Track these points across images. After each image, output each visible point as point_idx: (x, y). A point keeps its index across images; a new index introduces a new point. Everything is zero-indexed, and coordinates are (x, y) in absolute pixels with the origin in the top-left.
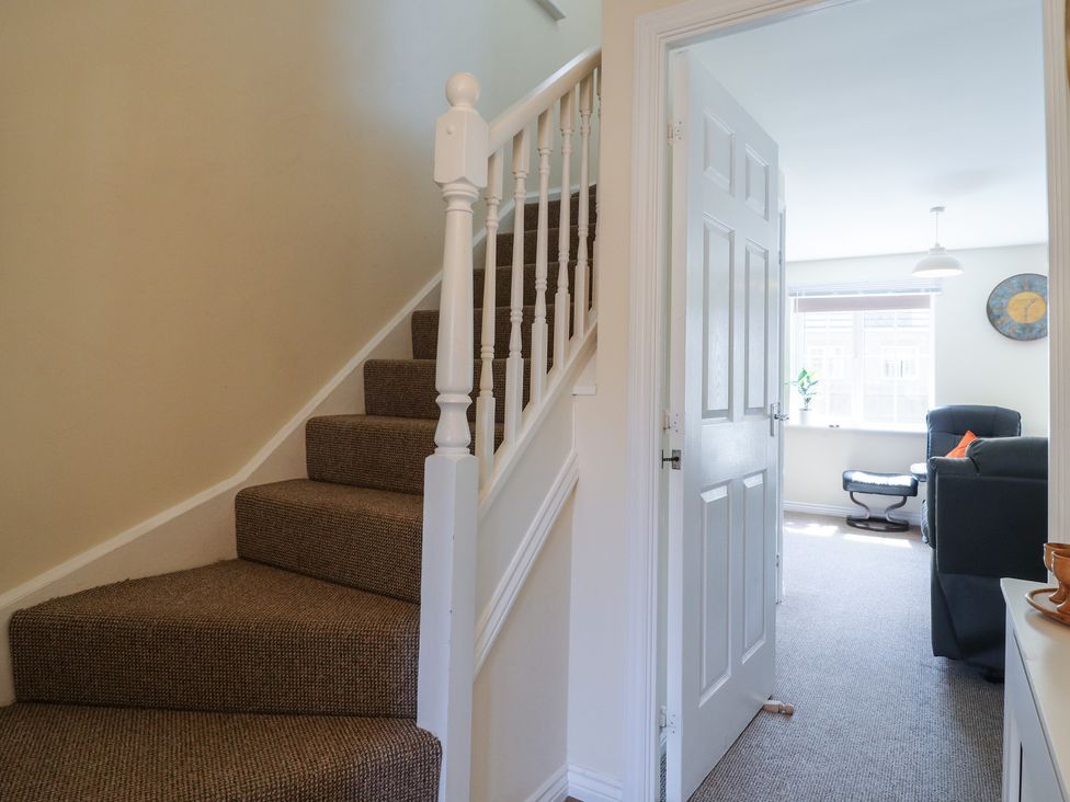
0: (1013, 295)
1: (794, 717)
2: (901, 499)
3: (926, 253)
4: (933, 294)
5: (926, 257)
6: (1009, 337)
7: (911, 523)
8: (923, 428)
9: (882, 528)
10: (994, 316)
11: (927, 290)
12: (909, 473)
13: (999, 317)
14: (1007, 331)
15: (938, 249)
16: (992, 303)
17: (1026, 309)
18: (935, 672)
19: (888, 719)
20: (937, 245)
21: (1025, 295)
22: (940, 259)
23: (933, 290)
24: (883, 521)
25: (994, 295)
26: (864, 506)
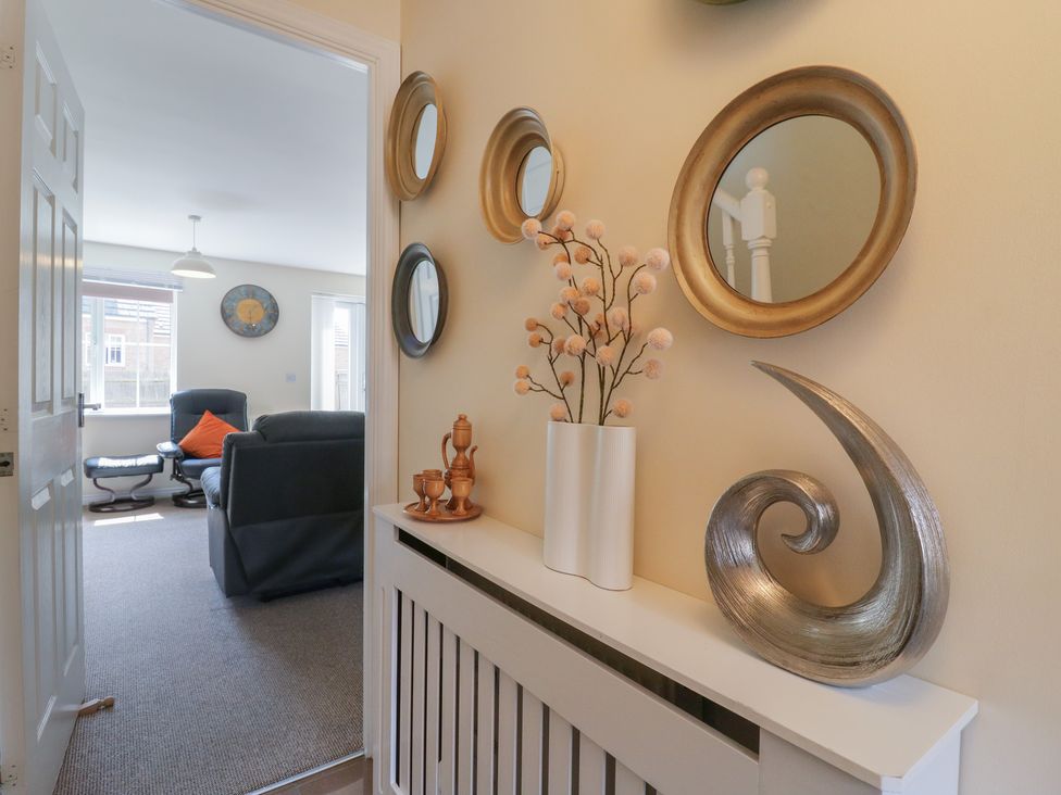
0: (241, 300)
1: (116, 707)
2: (146, 477)
3: (183, 254)
4: (175, 291)
5: (183, 258)
6: (238, 333)
7: (156, 497)
8: (167, 410)
9: (130, 507)
10: (227, 316)
11: (170, 287)
12: (154, 451)
13: (230, 316)
14: (236, 328)
15: (194, 252)
16: (226, 305)
17: (250, 312)
18: (225, 611)
19: (203, 664)
20: (194, 249)
21: (250, 301)
22: (195, 260)
23: (175, 287)
24: (130, 500)
25: (227, 298)
26: (109, 490)
